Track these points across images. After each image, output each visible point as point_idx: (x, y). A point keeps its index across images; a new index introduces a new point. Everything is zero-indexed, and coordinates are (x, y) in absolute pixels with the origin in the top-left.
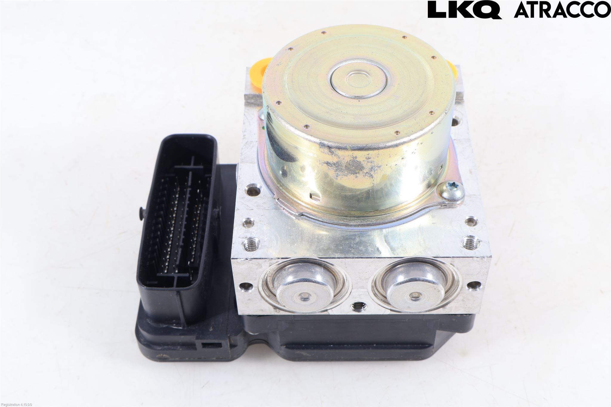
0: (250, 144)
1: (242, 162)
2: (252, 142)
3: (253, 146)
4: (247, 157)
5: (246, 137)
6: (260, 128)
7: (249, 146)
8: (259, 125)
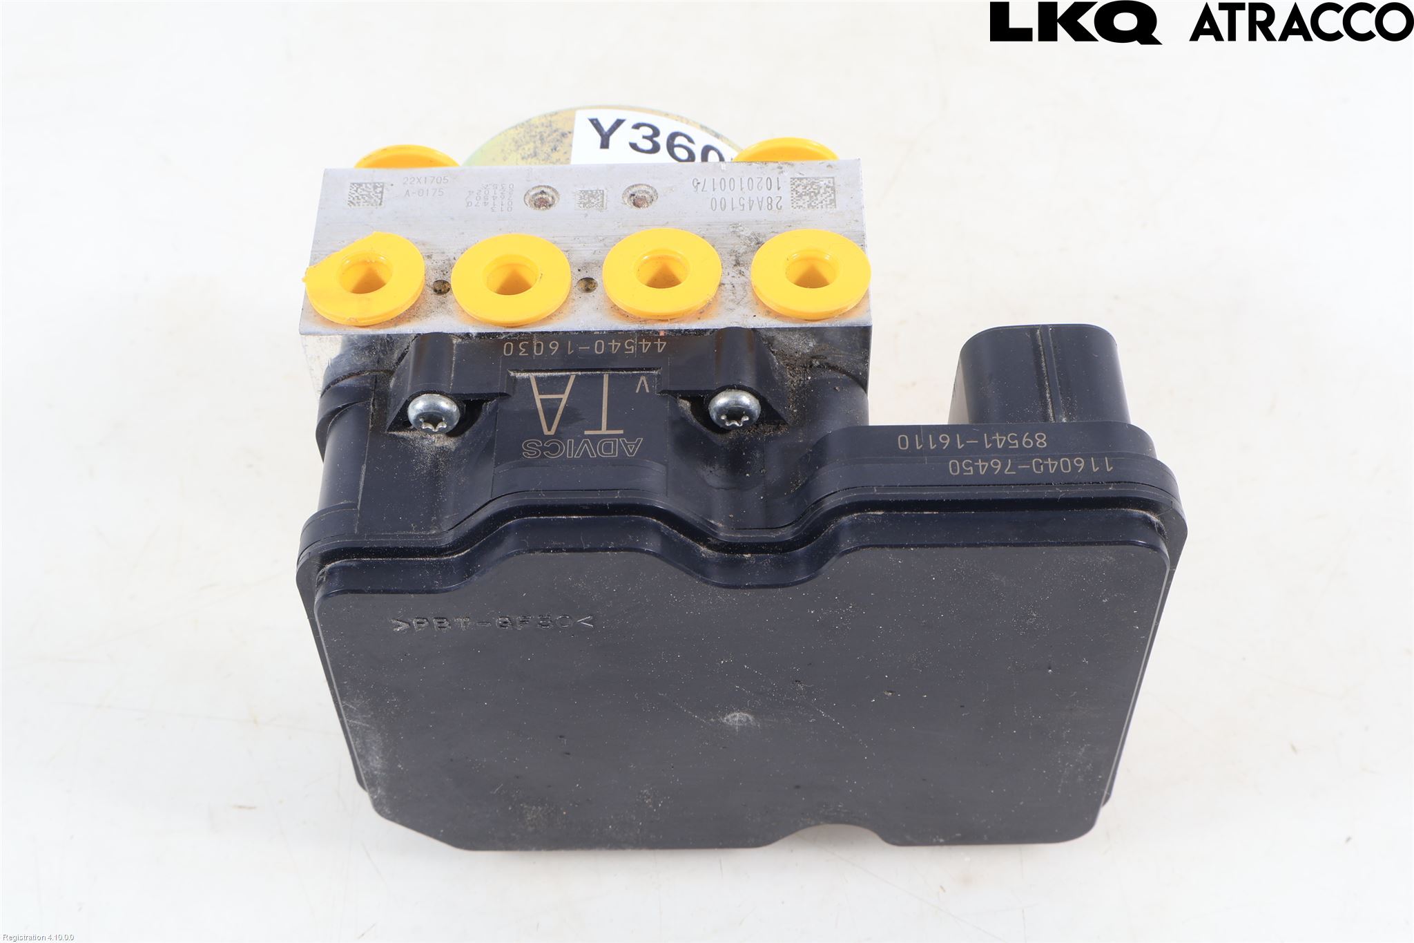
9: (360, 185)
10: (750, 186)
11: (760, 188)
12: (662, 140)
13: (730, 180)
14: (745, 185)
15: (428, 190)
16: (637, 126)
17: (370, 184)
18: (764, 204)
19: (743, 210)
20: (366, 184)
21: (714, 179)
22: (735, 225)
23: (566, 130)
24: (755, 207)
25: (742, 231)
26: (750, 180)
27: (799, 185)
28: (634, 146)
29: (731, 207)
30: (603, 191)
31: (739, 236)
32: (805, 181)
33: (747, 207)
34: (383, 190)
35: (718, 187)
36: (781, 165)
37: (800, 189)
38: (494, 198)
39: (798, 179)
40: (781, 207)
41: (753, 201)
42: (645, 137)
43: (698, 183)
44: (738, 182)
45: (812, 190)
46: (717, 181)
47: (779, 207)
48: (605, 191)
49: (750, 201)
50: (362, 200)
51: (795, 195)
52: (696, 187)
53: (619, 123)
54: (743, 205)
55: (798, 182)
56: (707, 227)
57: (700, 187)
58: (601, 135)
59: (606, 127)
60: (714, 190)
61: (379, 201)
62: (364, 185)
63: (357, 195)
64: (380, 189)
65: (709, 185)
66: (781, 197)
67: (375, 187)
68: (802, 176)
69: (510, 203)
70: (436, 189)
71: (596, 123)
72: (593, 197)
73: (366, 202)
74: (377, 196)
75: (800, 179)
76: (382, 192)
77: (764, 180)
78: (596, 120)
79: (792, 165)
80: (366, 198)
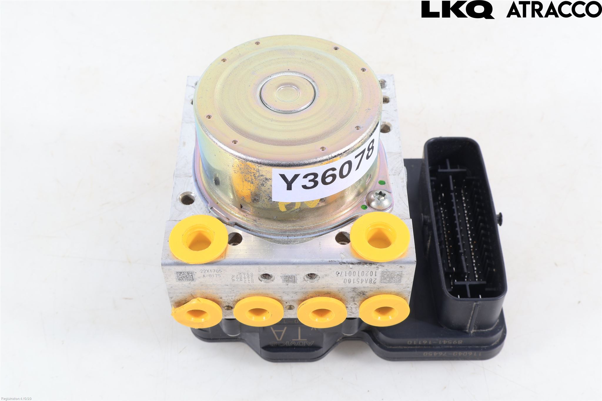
0: (395, 173)
1: (400, 154)
2: (394, 175)
3: (392, 170)
4: (396, 158)
5: (402, 180)
6: (388, 183)
7: (396, 170)
8: (389, 186)
9: (181, 273)
10: (363, 274)
11: (367, 275)
12: (319, 179)
13: (354, 272)
14: (360, 274)
15: (213, 275)
16: (305, 177)
17: (186, 272)
18: (368, 281)
19: (358, 283)
20: (184, 272)
21: (346, 272)
22: (355, 288)
23: (268, 177)
24: (364, 282)
25: (357, 290)
26: (363, 272)
27: (385, 274)
28: (305, 187)
29: (353, 282)
30: (295, 276)
31: (356, 292)
32: (388, 273)
33: (360, 282)
34: (192, 274)
35: (347, 275)
36: (378, 266)
37: (385, 276)
38: (245, 278)
39: (385, 272)
40: (376, 282)
41: (363, 280)
42: (310, 181)
43: (339, 273)
44: (357, 273)
45: (391, 276)
46: (348, 272)
47: (375, 282)
48: (296, 276)
49: (362, 280)
50: (184, 278)
51: (383, 277)
52: (338, 275)
53: (296, 176)
54: (359, 281)
55: (385, 273)
56: (342, 289)
57: (339, 275)
58: (286, 183)
59: (289, 179)
60: (346, 276)
61: (192, 279)
62: (183, 273)
63: (180, 276)
64: (191, 274)
65: (344, 274)
66: (376, 279)
67: (188, 274)
68: (387, 271)
69: (252, 280)
70: (217, 275)
71: (283, 177)
72: (290, 278)
73: (186, 279)
74: (191, 277)
75: (386, 272)
76: (192, 276)
77: (369, 272)
78: (284, 175)
79: (383, 266)
80: (186, 278)
